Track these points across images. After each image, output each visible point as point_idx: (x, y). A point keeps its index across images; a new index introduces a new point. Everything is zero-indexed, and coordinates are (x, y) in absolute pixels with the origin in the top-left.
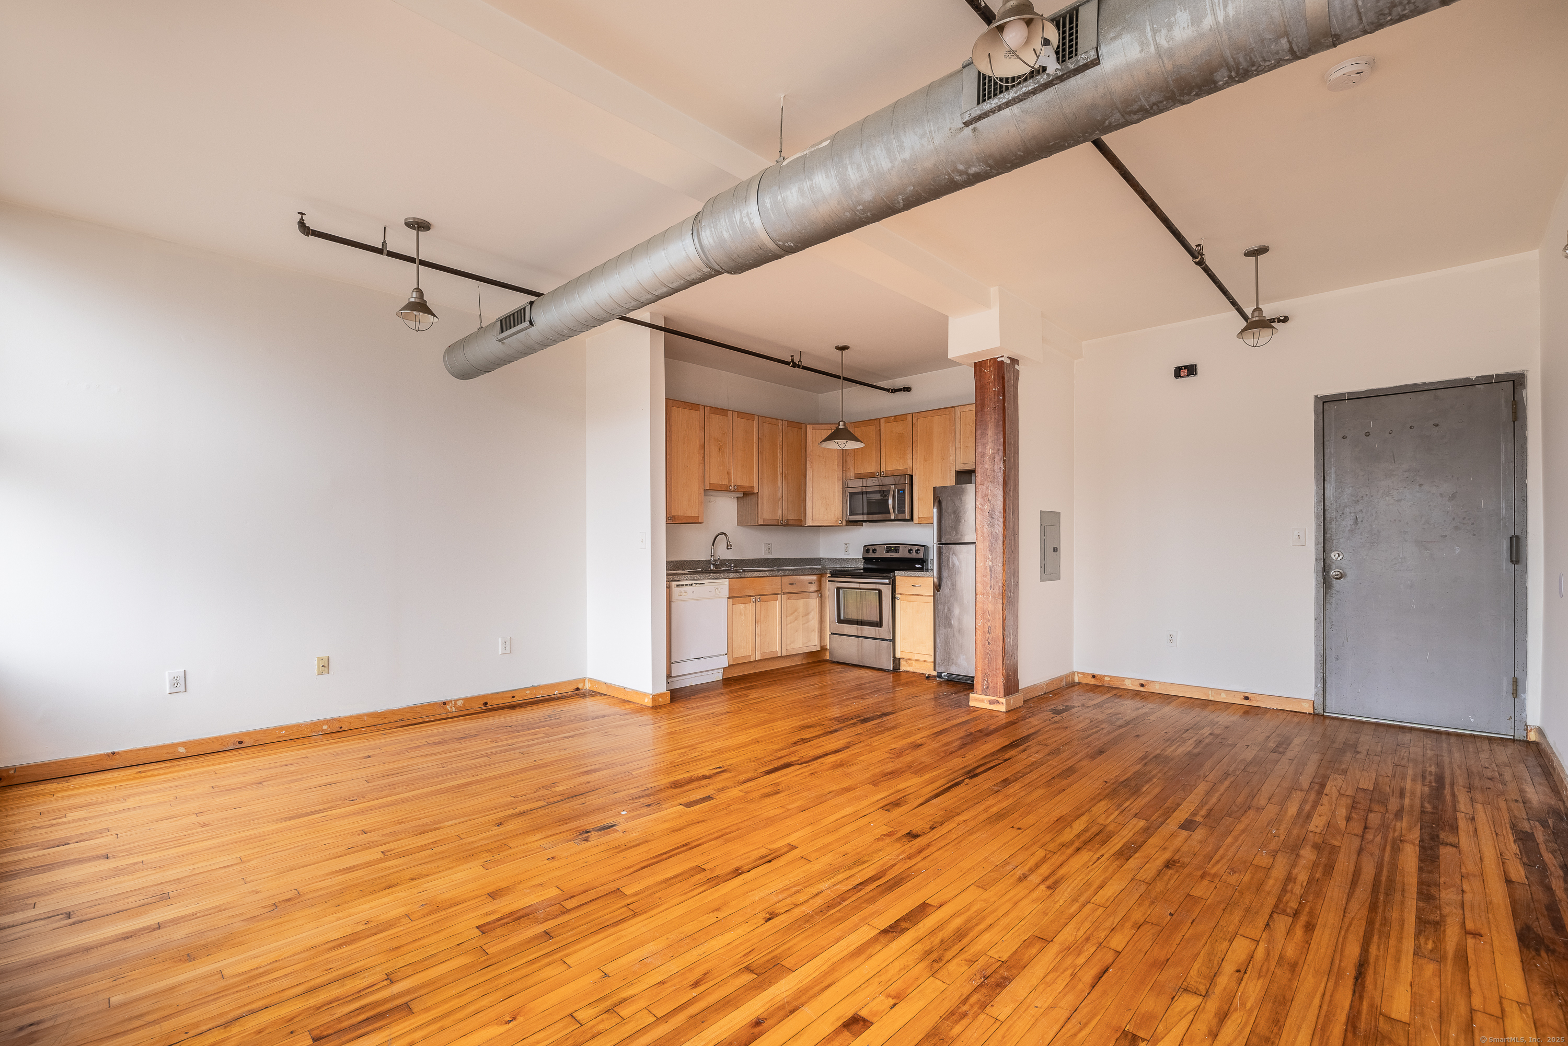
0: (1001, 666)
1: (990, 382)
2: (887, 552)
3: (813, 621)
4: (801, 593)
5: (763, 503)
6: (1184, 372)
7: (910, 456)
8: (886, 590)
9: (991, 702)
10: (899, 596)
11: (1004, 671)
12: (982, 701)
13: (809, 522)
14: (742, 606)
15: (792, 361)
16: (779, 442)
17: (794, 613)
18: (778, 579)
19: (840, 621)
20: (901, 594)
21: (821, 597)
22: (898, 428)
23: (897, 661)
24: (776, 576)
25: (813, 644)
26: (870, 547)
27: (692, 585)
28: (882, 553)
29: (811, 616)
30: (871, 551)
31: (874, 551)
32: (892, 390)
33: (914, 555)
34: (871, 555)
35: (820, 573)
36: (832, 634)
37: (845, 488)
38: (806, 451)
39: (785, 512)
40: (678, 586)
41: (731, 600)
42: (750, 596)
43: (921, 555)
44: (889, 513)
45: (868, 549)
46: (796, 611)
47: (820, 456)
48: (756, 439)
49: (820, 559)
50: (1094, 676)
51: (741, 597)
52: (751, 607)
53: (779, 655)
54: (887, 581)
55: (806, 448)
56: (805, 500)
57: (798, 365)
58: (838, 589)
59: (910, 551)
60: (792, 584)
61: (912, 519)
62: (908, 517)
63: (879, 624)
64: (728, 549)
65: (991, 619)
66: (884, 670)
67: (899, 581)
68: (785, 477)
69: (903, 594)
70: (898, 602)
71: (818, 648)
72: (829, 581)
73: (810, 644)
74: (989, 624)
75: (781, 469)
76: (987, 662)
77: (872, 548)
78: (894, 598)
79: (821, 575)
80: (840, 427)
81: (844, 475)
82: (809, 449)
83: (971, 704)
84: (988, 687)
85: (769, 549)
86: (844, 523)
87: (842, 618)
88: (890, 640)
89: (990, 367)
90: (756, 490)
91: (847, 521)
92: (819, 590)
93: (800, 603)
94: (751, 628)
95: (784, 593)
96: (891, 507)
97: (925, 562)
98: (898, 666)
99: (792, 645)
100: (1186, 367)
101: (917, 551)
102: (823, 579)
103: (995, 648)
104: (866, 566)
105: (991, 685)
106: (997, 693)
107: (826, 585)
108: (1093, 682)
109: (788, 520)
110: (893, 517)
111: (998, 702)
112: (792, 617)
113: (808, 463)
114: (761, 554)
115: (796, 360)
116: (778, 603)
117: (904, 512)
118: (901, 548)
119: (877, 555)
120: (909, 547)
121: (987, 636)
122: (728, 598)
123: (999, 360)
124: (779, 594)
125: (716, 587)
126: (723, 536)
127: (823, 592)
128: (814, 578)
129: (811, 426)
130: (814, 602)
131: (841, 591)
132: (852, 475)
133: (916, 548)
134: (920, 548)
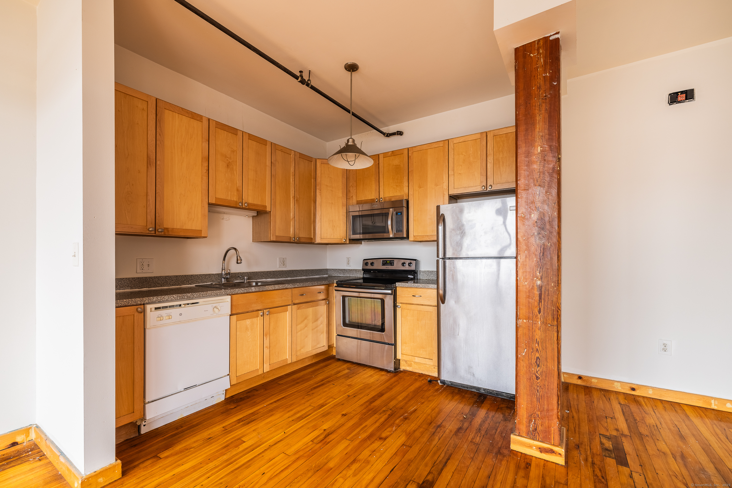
0: (555, 407)
1: (538, 68)
2: (383, 264)
3: (322, 325)
4: (312, 302)
5: (275, 222)
6: (681, 97)
7: (406, 184)
8: (389, 301)
9: (542, 450)
10: (400, 305)
11: (559, 414)
12: (530, 446)
13: (318, 240)
14: (248, 322)
15: (302, 76)
16: (292, 170)
17: (304, 320)
18: (288, 292)
19: (345, 324)
20: (401, 303)
21: (329, 304)
22: (396, 161)
23: (397, 362)
24: (287, 289)
25: (322, 346)
26: (368, 261)
27: (180, 305)
28: (379, 266)
29: (319, 322)
30: (369, 264)
31: (372, 264)
32: (387, 134)
33: (407, 268)
34: (369, 267)
35: (328, 283)
36: (338, 335)
37: (348, 212)
38: (316, 181)
39: (297, 231)
40: (156, 309)
41: (234, 317)
42: (258, 310)
43: (413, 268)
44: (388, 232)
45: (367, 263)
46: (306, 318)
47: (327, 186)
48: (268, 163)
49: (327, 270)
50: (580, 378)
51: (248, 312)
52: (258, 321)
53: (289, 362)
54: (390, 292)
55: (316, 178)
56: (314, 221)
57: (307, 83)
58: (344, 297)
59: (403, 264)
60: (303, 295)
61: (408, 237)
62: (405, 236)
63: (382, 329)
64: (238, 263)
65: (540, 348)
66: (387, 371)
67: (399, 291)
68: (297, 201)
69: (404, 303)
70: (399, 311)
71: (326, 348)
72: (336, 290)
73: (319, 346)
74: (537, 355)
75: (293, 193)
76: (535, 400)
77: (370, 262)
78: (395, 306)
79: (329, 285)
80: (349, 144)
81: (348, 202)
82: (318, 180)
83: (513, 447)
84: (536, 429)
85: (283, 262)
86: (348, 242)
87: (347, 321)
88: (392, 345)
89: (538, 50)
90: (268, 209)
91: (350, 240)
92: (327, 299)
93: (310, 311)
94: (258, 342)
95: (294, 304)
96: (390, 227)
97: (416, 273)
98: (398, 366)
99: (302, 350)
100: (682, 92)
101: (410, 264)
102: (331, 288)
103: (546, 383)
104: (365, 276)
105: (540, 428)
106: (550, 439)
107: (333, 293)
108: (579, 382)
109: (299, 238)
110: (391, 236)
111: (552, 452)
112: (302, 325)
113: (318, 191)
114: (277, 267)
115: (306, 78)
116: (288, 314)
117: (402, 231)
118: (396, 262)
119: (375, 267)
120: (403, 261)
121: (534, 369)
122: (230, 315)
123: (551, 38)
124: (289, 305)
125: (214, 305)
126: (233, 251)
127: (330, 300)
128: (323, 287)
129: (321, 160)
130: (322, 309)
131: (347, 299)
132: (354, 201)
133: (409, 261)
134: (412, 261)
